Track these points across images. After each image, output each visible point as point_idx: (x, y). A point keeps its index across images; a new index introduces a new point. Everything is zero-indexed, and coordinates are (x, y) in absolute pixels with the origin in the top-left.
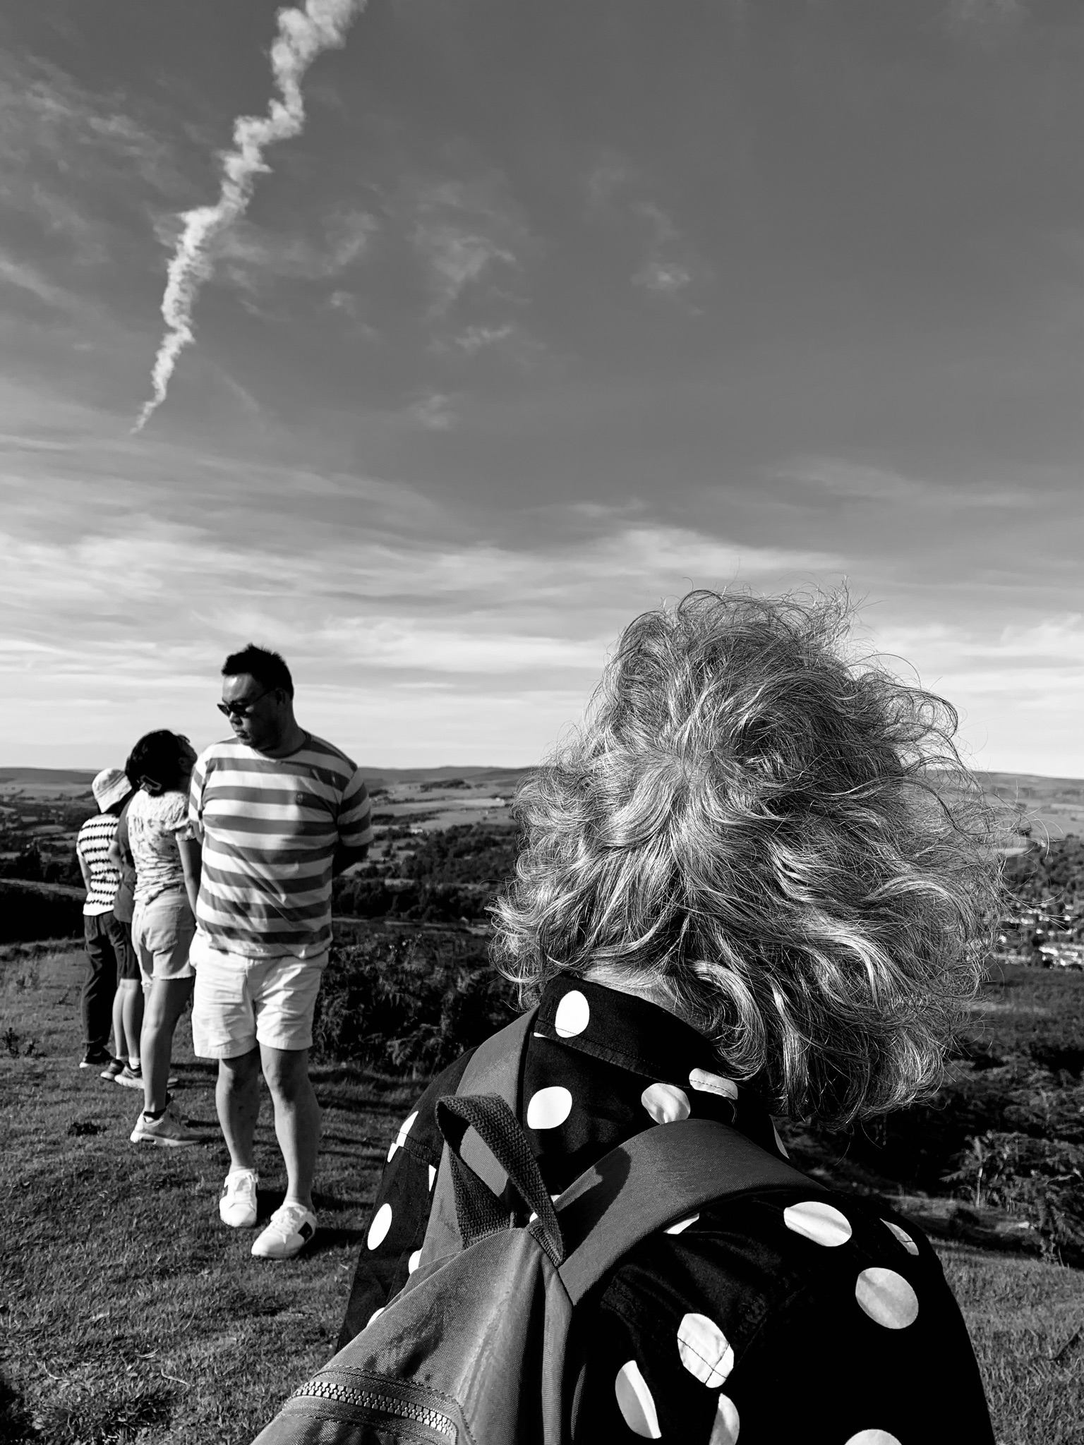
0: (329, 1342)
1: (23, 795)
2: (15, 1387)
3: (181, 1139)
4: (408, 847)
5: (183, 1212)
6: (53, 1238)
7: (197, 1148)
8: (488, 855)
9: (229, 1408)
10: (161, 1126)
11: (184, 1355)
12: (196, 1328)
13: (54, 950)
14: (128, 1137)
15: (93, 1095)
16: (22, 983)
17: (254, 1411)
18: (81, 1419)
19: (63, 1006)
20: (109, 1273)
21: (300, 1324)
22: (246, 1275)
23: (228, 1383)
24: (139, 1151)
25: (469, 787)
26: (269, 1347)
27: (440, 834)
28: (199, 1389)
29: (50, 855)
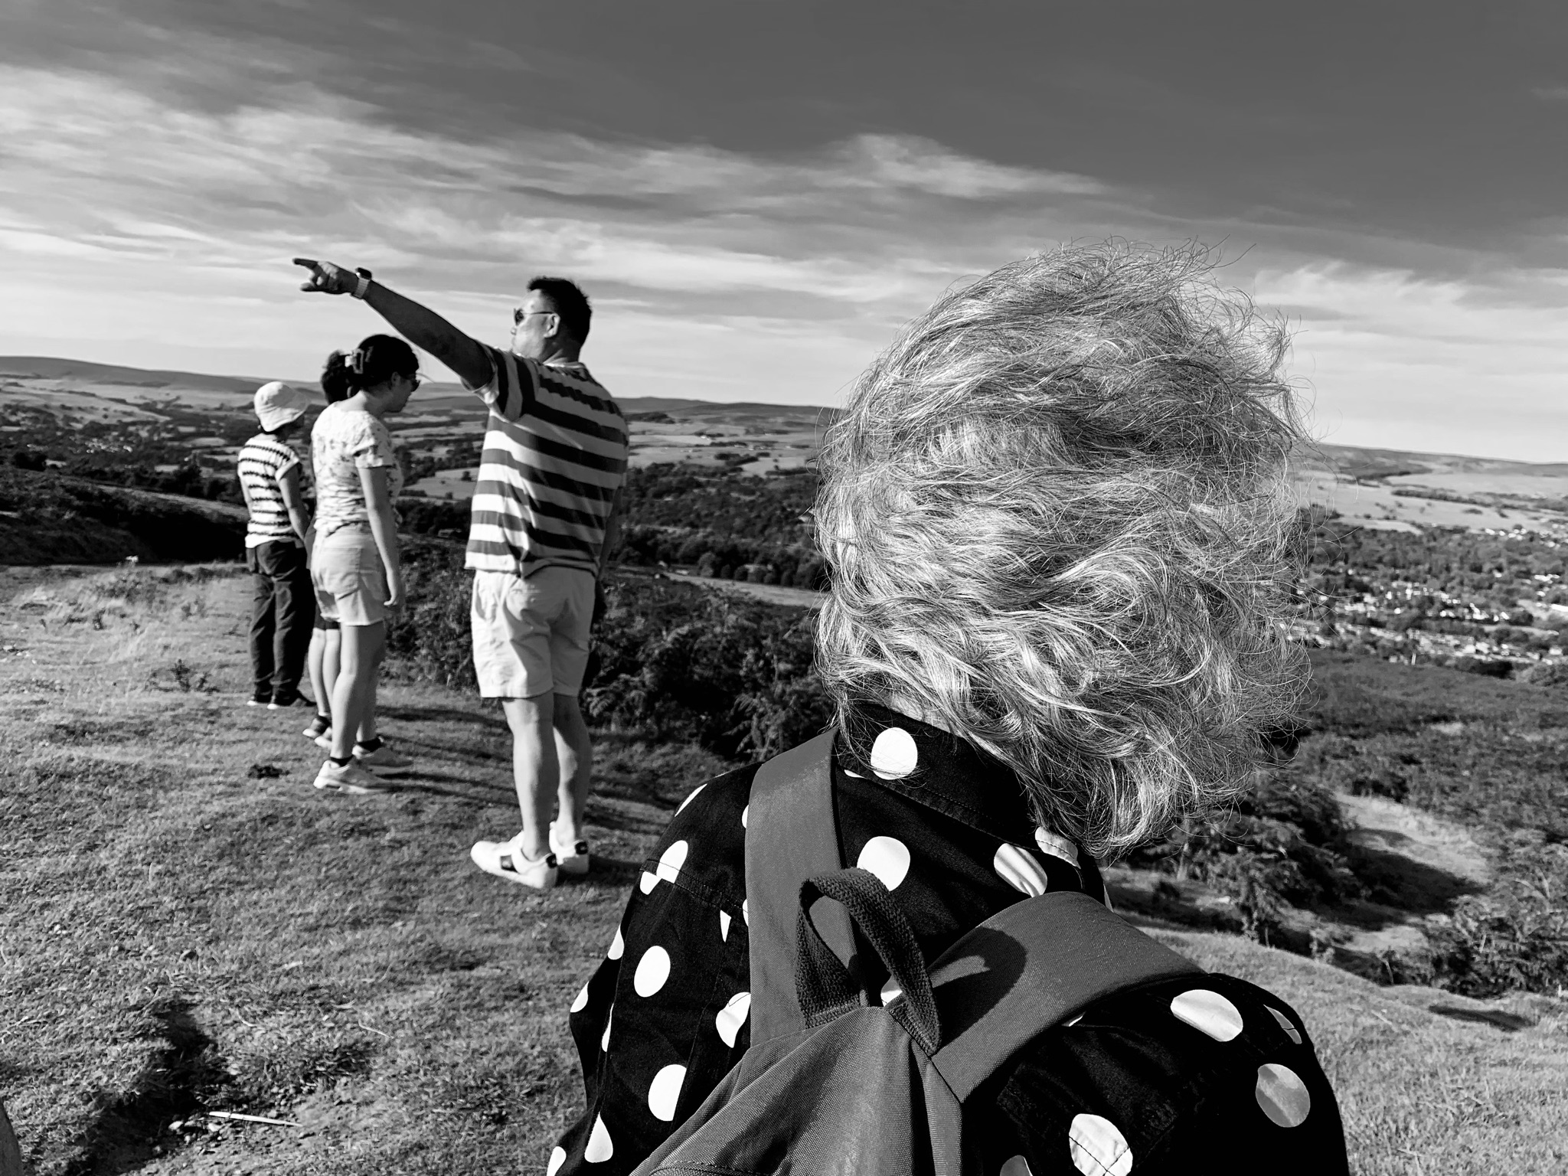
0: (528, 999)
1: (179, 402)
2: (208, 1032)
3: (369, 787)
5: (374, 862)
6: (239, 883)
8: (690, 497)
9: (430, 1063)
10: (347, 773)
11: (382, 1007)
12: (393, 980)
13: (221, 574)
14: (312, 782)
15: (272, 736)
16: (187, 610)
17: (455, 1065)
18: (278, 1068)
19: (233, 637)
20: (300, 920)
21: (498, 979)
22: (441, 928)
23: (428, 1036)
24: (325, 797)
25: (672, 422)
26: (468, 1002)
27: (639, 471)
28: (398, 1041)
29: (211, 470)
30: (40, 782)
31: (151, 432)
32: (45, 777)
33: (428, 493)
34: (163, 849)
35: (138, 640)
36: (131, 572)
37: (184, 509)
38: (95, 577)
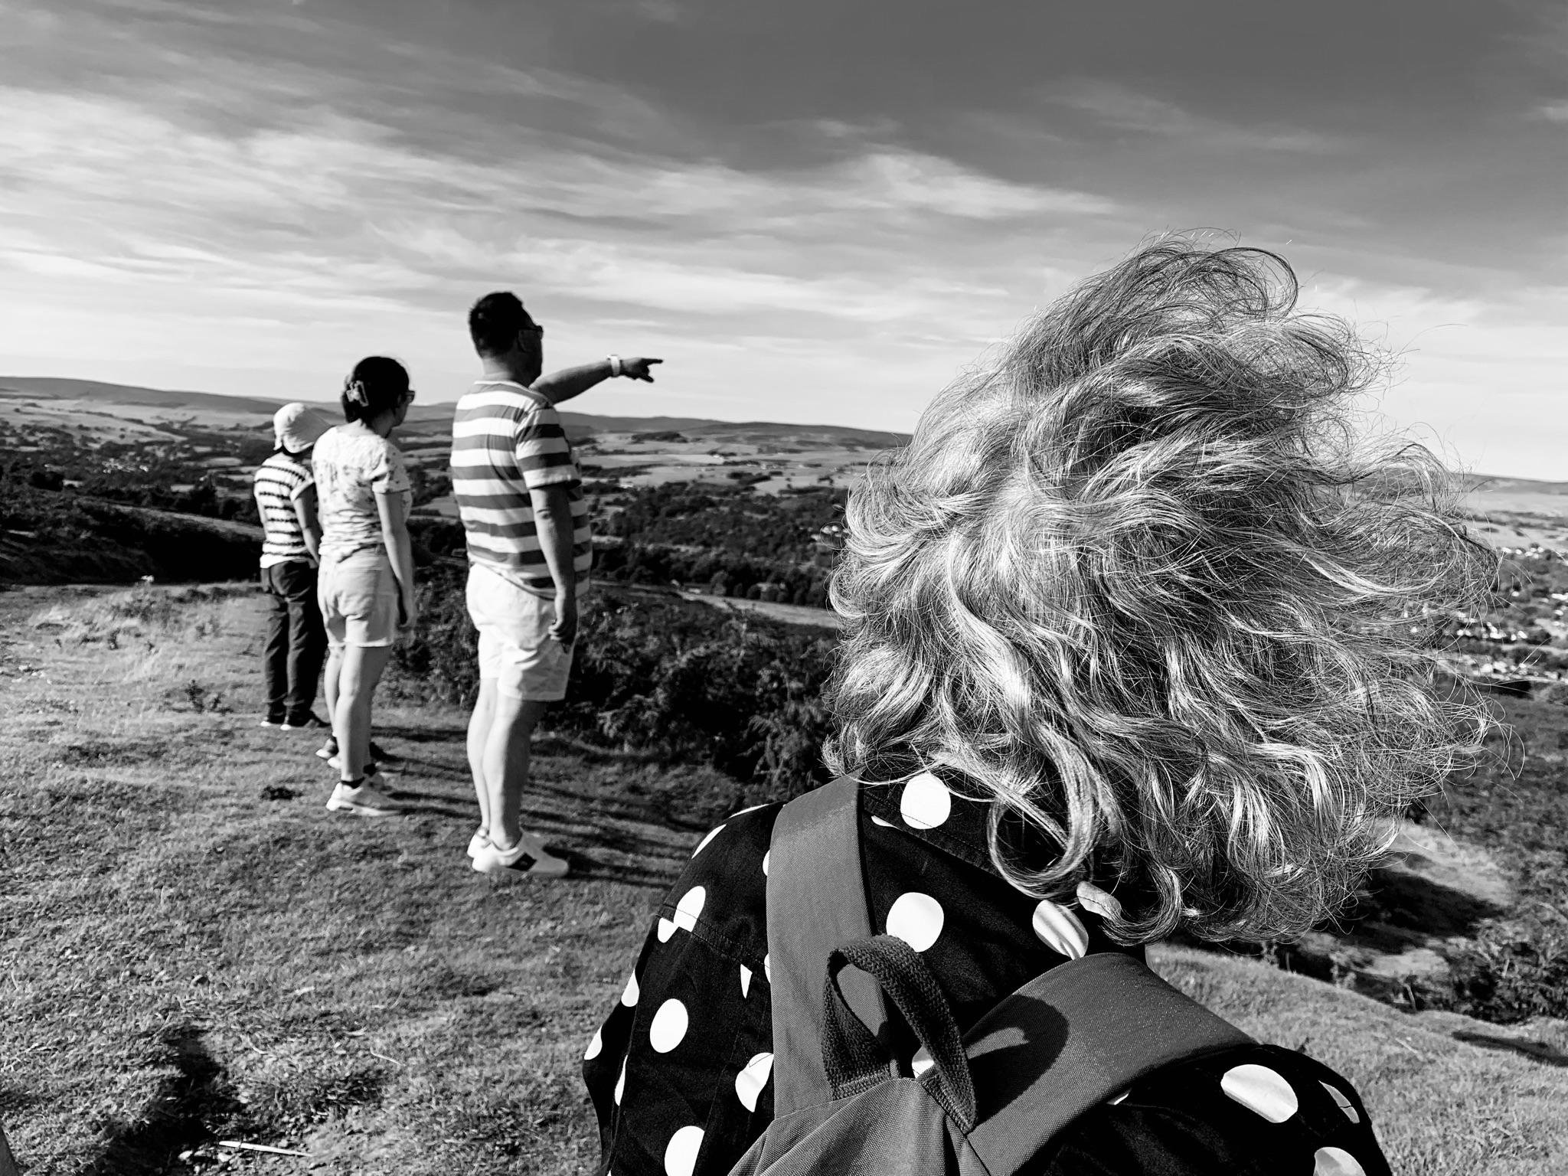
0: (541, 1025)
1: (195, 423)
2: (219, 1059)
3: (382, 809)
4: (617, 502)
5: (386, 886)
6: (251, 907)
7: (399, 819)
8: (703, 516)
9: (442, 1091)
10: (360, 795)
11: (394, 1034)
12: (405, 1006)
13: (235, 594)
15: (285, 757)
16: (201, 630)
17: (468, 1094)
18: (289, 1096)
19: (247, 657)
20: (312, 944)
21: (511, 1005)
22: (453, 952)
23: (441, 1064)
25: (685, 441)
26: (481, 1028)
27: (652, 490)
28: (410, 1069)
29: (226, 490)
30: (53, 804)
31: (168, 453)
32: (58, 799)
33: (442, 512)
34: (177, 871)
35: (152, 660)
36: (146, 590)
37: (200, 529)
38: (111, 597)
